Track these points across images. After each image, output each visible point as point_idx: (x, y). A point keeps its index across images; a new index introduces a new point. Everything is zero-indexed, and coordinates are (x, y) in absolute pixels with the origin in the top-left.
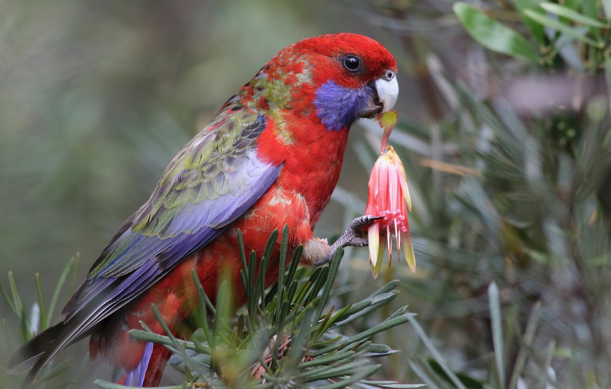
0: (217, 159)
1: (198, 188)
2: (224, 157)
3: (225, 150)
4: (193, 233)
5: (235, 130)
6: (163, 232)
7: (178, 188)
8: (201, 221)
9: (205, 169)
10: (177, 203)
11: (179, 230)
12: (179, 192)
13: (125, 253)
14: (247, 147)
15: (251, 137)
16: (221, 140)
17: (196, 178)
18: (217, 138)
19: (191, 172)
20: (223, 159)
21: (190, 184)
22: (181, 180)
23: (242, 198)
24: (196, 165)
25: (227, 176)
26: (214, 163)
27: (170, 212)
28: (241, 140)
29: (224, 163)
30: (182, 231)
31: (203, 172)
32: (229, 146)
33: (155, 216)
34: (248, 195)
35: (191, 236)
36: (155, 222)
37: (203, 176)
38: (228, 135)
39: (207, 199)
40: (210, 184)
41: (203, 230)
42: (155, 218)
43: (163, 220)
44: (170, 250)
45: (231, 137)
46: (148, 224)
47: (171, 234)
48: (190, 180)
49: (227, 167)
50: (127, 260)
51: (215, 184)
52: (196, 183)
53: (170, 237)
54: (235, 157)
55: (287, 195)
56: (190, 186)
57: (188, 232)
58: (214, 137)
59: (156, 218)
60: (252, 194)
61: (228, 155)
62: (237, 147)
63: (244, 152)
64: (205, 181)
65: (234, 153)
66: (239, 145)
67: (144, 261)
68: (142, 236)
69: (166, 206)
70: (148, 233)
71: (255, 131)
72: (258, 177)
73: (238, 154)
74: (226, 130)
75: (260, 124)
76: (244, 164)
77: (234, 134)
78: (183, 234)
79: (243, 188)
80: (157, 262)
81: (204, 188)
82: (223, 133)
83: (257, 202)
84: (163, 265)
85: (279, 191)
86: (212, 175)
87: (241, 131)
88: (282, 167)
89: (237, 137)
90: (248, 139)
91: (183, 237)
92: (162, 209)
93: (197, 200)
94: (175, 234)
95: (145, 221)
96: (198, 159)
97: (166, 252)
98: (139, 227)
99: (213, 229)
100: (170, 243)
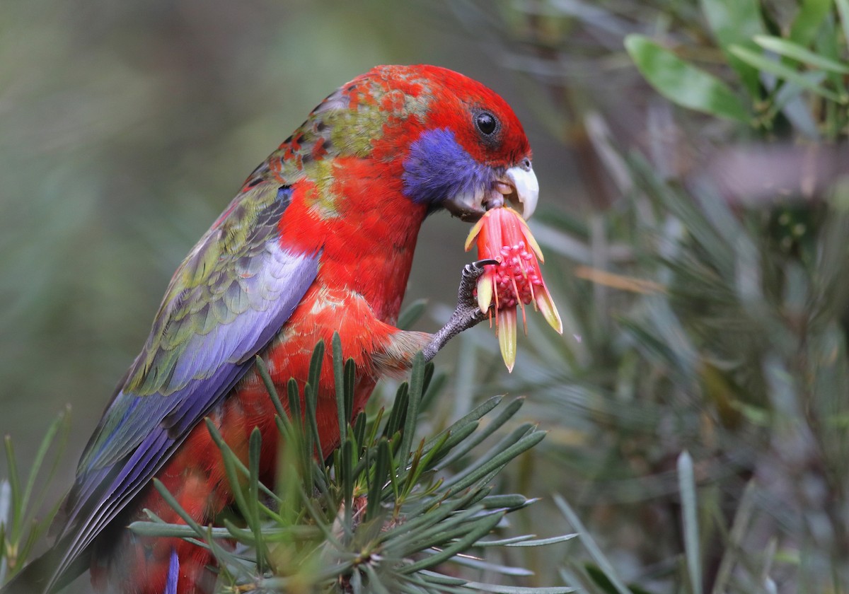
0: (227, 265)
1: (205, 310)
2: (237, 259)
3: (236, 249)
4: (208, 377)
5: (246, 218)
6: (166, 386)
7: (178, 318)
8: (217, 357)
9: (212, 282)
10: (179, 339)
11: (188, 376)
12: (181, 321)
13: (118, 427)
14: (266, 239)
15: (270, 223)
16: (229, 236)
17: (201, 297)
18: (224, 235)
19: (193, 291)
20: (234, 263)
21: (194, 308)
22: (181, 305)
23: (269, 311)
24: (199, 279)
25: (243, 285)
26: (223, 271)
27: (171, 354)
28: (257, 230)
29: (237, 268)
30: (191, 378)
31: (209, 287)
32: (241, 242)
33: (152, 364)
34: (277, 306)
35: (205, 382)
36: (153, 372)
37: (210, 292)
38: (238, 227)
39: (221, 324)
40: (221, 302)
41: (222, 370)
42: (152, 368)
43: (164, 368)
44: (179, 407)
45: (242, 229)
46: (144, 378)
47: (178, 385)
48: (193, 303)
49: (241, 272)
50: (123, 436)
51: (228, 301)
52: (203, 303)
53: (176, 389)
54: (250, 256)
55: (336, 295)
56: (194, 310)
57: (201, 377)
58: (219, 235)
59: (154, 367)
60: (283, 304)
61: (241, 255)
62: (253, 242)
63: (263, 246)
64: (215, 298)
65: (250, 250)
66: (255, 236)
67: (146, 431)
68: (138, 398)
69: (164, 347)
70: (147, 391)
71: (276, 213)
72: (288, 278)
73: (255, 250)
74: (234, 220)
75: (282, 201)
76: (265, 262)
77: (246, 224)
78: (193, 381)
79: (269, 298)
80: (164, 429)
81: (214, 309)
82: (231, 225)
83: (292, 313)
84: (173, 431)
85: (323, 292)
86: (223, 289)
87: (255, 218)
88: (320, 256)
89: (251, 228)
90: (267, 226)
91: (196, 386)
92: (161, 351)
93: (207, 328)
94: (184, 383)
95: (140, 375)
96: (200, 270)
97: (174, 412)
98: (133, 386)
99: (237, 365)
100: (178, 398)
